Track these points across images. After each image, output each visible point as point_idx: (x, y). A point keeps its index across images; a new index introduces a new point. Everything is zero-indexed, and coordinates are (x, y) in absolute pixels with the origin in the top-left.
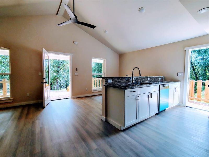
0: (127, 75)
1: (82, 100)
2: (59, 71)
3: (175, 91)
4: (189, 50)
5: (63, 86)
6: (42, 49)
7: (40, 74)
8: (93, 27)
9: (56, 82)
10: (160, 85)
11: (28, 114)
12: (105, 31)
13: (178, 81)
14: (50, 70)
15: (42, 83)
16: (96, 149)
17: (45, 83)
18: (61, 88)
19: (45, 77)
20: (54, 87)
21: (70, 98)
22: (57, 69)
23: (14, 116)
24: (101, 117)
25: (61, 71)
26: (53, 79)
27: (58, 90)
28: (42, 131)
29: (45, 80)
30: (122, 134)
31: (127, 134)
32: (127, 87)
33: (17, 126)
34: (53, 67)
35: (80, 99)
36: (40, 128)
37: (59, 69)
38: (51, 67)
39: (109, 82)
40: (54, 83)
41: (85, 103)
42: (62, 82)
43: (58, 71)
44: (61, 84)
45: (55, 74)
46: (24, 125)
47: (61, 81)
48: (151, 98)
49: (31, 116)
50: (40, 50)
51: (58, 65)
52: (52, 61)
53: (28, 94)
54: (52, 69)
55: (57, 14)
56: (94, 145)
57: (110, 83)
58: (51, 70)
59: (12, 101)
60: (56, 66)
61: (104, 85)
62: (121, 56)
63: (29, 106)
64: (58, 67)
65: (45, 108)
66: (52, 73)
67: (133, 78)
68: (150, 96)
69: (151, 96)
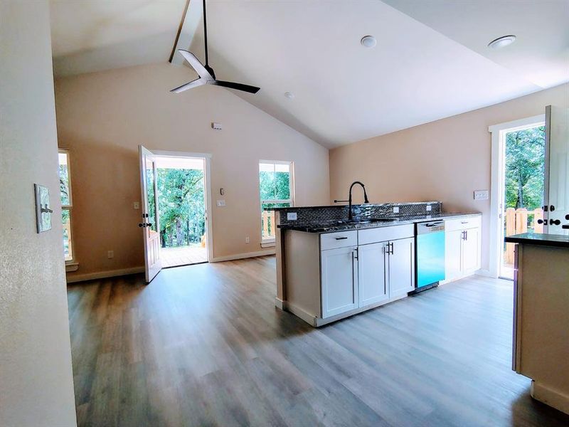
0: (335, 201)
1: (237, 267)
2: (182, 198)
3: (465, 238)
4: (501, 132)
5: (195, 237)
6: (139, 147)
7: (136, 205)
8: (254, 90)
9: (175, 226)
10: (416, 224)
11: (113, 295)
12: (287, 94)
13: (477, 212)
14: (159, 194)
15: (142, 225)
16: (254, 359)
17: (148, 225)
18: (188, 243)
19: (146, 213)
20: (172, 240)
21: (208, 262)
22: (177, 193)
23: (83, 301)
24: (274, 301)
25: (188, 196)
26: (167, 220)
27: (180, 248)
28: (144, 327)
29: (147, 219)
30: (317, 333)
31: (327, 334)
32: (325, 229)
33: (92, 319)
34: (167, 187)
35: (231, 263)
36: (141, 322)
37: (183, 192)
38: (162, 188)
39: (289, 218)
40: (169, 228)
41: (242, 273)
42: (191, 226)
43: (180, 198)
44: (188, 230)
45: (172, 205)
46: (108, 316)
47: (188, 222)
48: (391, 253)
49: (119, 300)
50: (135, 148)
51: (180, 182)
52: (163, 173)
53: (111, 253)
54: (164, 193)
55: (170, 61)
56: (251, 353)
57: (292, 221)
58: (161, 194)
59: (76, 268)
60: (175, 184)
61: (278, 226)
62: (334, 152)
63: (114, 281)
64: (180, 187)
65: (148, 283)
66: (165, 204)
67: (350, 208)
68: (389, 249)
69: (391, 250)
